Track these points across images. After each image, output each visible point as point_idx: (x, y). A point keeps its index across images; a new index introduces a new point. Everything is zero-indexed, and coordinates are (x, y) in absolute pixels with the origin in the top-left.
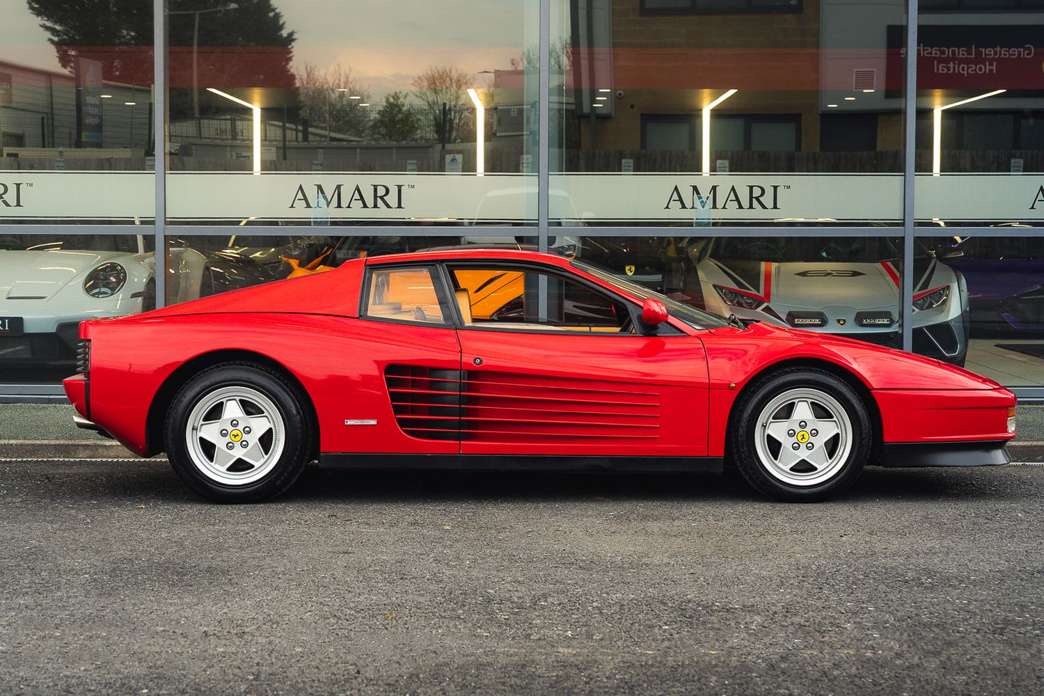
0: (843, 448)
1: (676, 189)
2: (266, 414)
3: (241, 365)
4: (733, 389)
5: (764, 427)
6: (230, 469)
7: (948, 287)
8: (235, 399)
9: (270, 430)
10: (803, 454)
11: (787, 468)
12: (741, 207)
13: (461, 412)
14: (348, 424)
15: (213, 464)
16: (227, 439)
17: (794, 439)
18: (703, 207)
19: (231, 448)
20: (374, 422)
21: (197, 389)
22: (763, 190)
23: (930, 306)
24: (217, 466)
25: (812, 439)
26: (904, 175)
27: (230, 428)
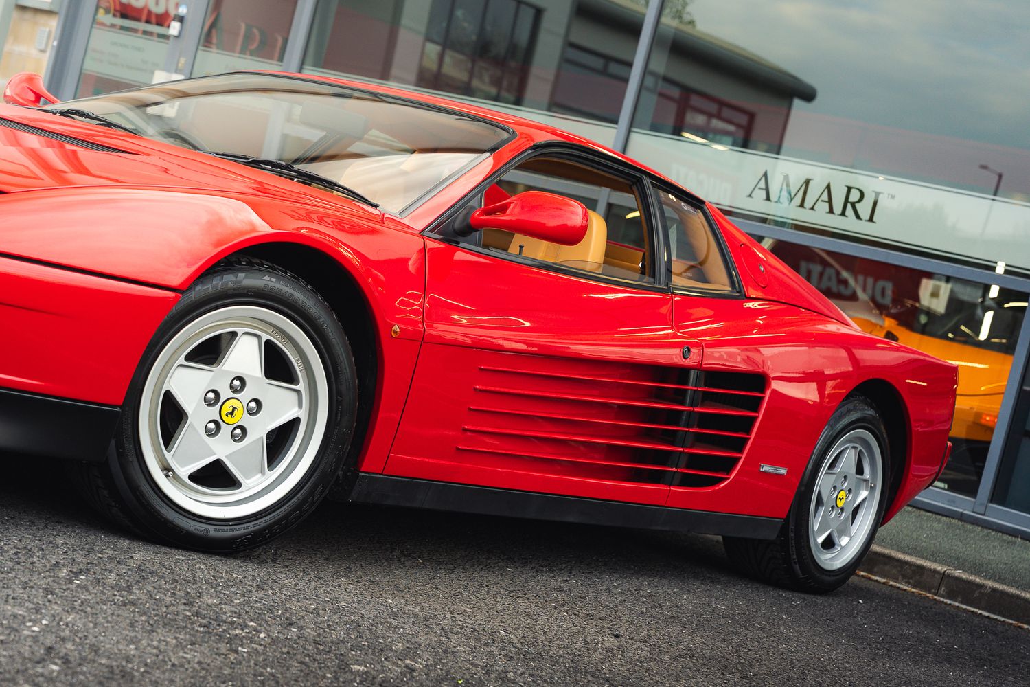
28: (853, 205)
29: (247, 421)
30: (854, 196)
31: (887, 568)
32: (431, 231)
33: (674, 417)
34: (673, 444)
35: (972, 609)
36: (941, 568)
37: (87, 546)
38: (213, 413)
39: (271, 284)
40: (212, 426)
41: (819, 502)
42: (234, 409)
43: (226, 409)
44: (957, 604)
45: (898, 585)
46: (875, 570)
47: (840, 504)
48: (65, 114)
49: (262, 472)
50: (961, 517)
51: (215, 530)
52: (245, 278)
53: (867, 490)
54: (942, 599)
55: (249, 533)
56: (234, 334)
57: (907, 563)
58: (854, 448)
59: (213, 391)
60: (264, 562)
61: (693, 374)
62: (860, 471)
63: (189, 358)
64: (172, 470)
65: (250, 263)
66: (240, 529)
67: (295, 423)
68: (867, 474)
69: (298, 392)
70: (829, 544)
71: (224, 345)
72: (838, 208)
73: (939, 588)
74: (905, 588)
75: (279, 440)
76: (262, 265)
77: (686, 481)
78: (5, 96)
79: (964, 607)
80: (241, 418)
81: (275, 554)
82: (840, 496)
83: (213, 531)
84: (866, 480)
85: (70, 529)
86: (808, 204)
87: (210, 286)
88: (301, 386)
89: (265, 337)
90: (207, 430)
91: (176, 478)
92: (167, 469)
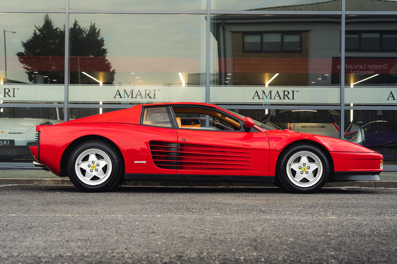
0: (319, 173)
1: (257, 92)
2: (105, 159)
3: (96, 141)
4: (278, 151)
5: (290, 165)
6: (91, 179)
7: (357, 132)
8: (93, 154)
9: (106, 165)
10: (304, 176)
11: (298, 181)
12: (280, 98)
13: (177, 159)
14: (136, 162)
15: (85, 177)
16: (91, 168)
17: (301, 170)
18: (267, 99)
19: (92, 172)
20: (145, 162)
21: (80, 150)
22: (288, 92)
23: (351, 138)
24: (86, 178)
25: (308, 170)
26: (341, 87)
27: (91, 164)
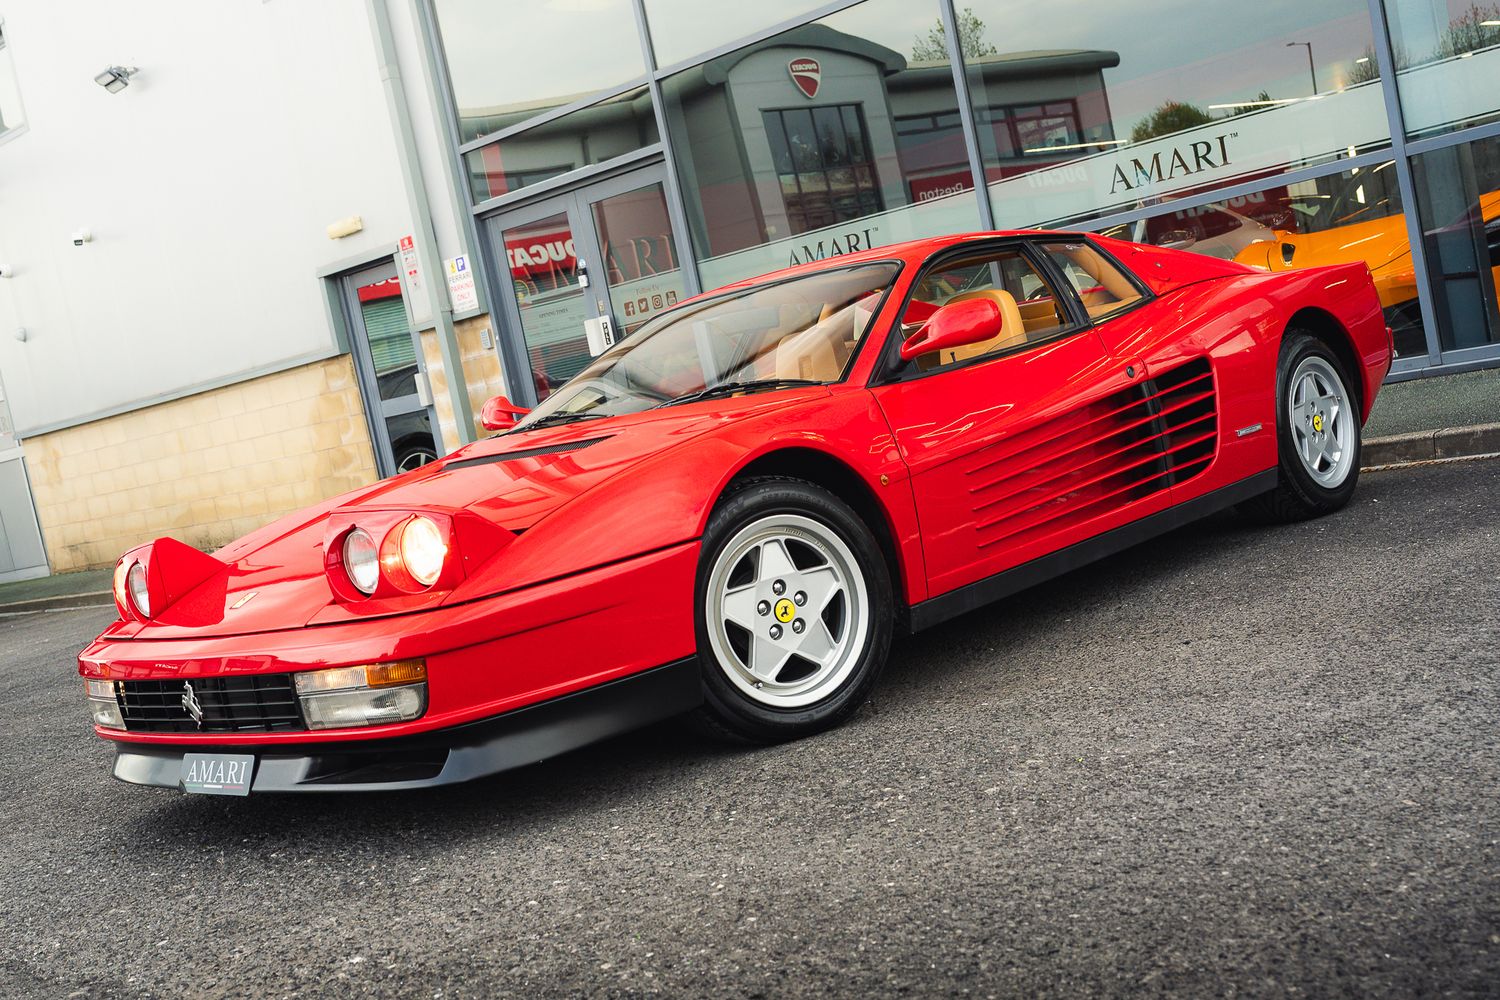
28: (1204, 157)
29: (800, 612)
30: (1202, 150)
31: (1381, 455)
32: (873, 381)
33: (1146, 430)
34: (1156, 453)
35: (1473, 457)
36: (1429, 434)
37: (724, 777)
38: (770, 619)
39: (767, 494)
40: (774, 630)
41: (1300, 435)
42: (786, 608)
43: (779, 612)
44: (1458, 458)
45: (1398, 465)
46: (1372, 461)
47: (1319, 428)
48: (540, 425)
49: (832, 647)
50: (1423, 375)
51: (817, 712)
52: (744, 499)
53: (1336, 405)
54: (1443, 460)
55: (845, 702)
56: (757, 549)
57: (1397, 443)
58: (1309, 375)
59: (762, 602)
60: (868, 717)
61: (1144, 386)
62: (1322, 392)
63: (730, 586)
64: (761, 681)
65: (743, 486)
66: (836, 702)
67: (839, 595)
68: (1330, 392)
69: (830, 569)
70: (1325, 465)
71: (753, 560)
72: (1192, 166)
73: (1435, 452)
74: (1406, 464)
75: (833, 615)
76: (752, 482)
77: (1181, 476)
78: (484, 425)
79: (1465, 458)
80: (795, 612)
81: (873, 704)
82: (1315, 421)
83: (817, 715)
84: (1332, 397)
85: (703, 767)
86: (1165, 175)
87: (720, 521)
88: (831, 563)
89: (783, 538)
90: (772, 636)
91: (766, 685)
92: (755, 682)
